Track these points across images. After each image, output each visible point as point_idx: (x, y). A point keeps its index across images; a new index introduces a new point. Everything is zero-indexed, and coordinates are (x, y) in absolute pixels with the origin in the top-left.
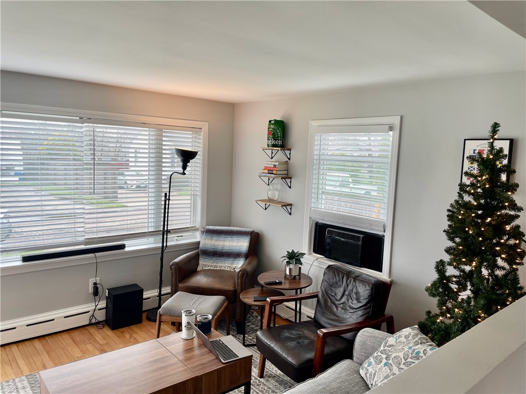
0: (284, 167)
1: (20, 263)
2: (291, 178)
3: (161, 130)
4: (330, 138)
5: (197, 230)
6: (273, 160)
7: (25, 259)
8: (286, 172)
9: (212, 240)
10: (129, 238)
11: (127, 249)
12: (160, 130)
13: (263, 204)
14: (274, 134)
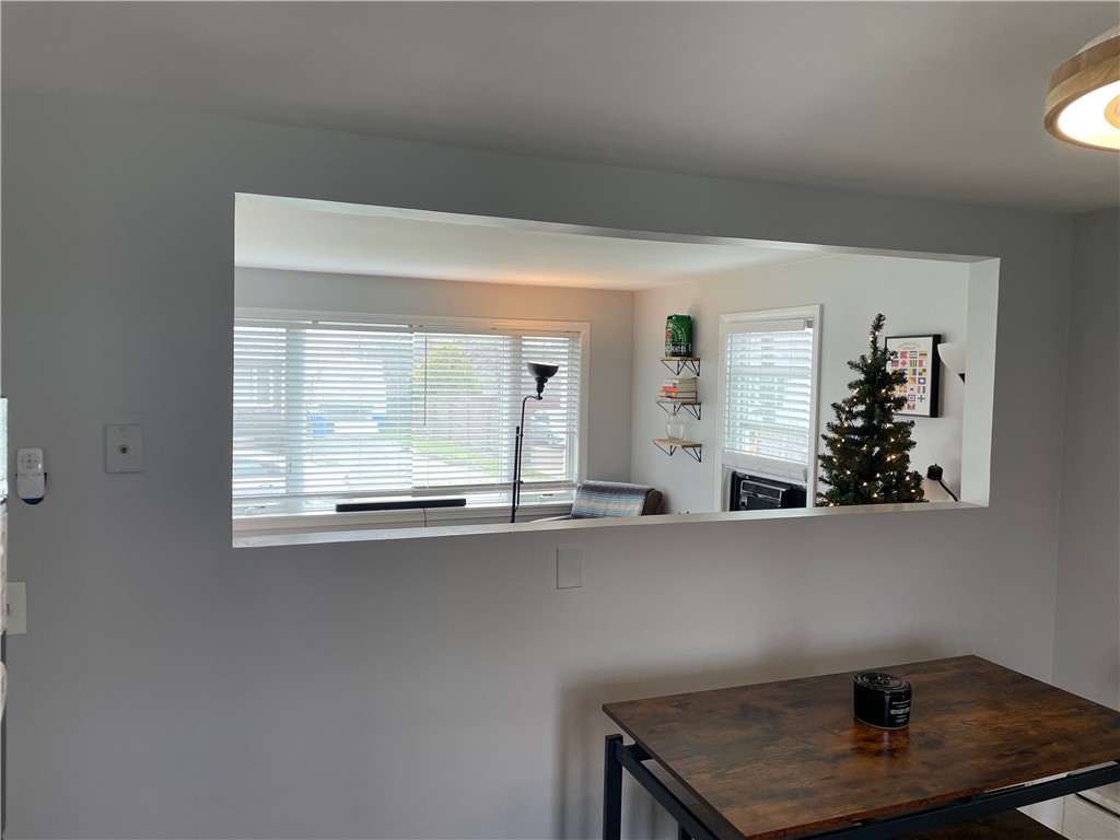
0: (690, 387)
1: (334, 513)
2: (700, 404)
3: (519, 337)
4: (752, 340)
5: (574, 486)
6: (680, 376)
7: (341, 508)
8: (693, 395)
9: (590, 500)
10: (471, 490)
11: (467, 506)
12: (517, 336)
13: (666, 447)
14: (673, 337)
